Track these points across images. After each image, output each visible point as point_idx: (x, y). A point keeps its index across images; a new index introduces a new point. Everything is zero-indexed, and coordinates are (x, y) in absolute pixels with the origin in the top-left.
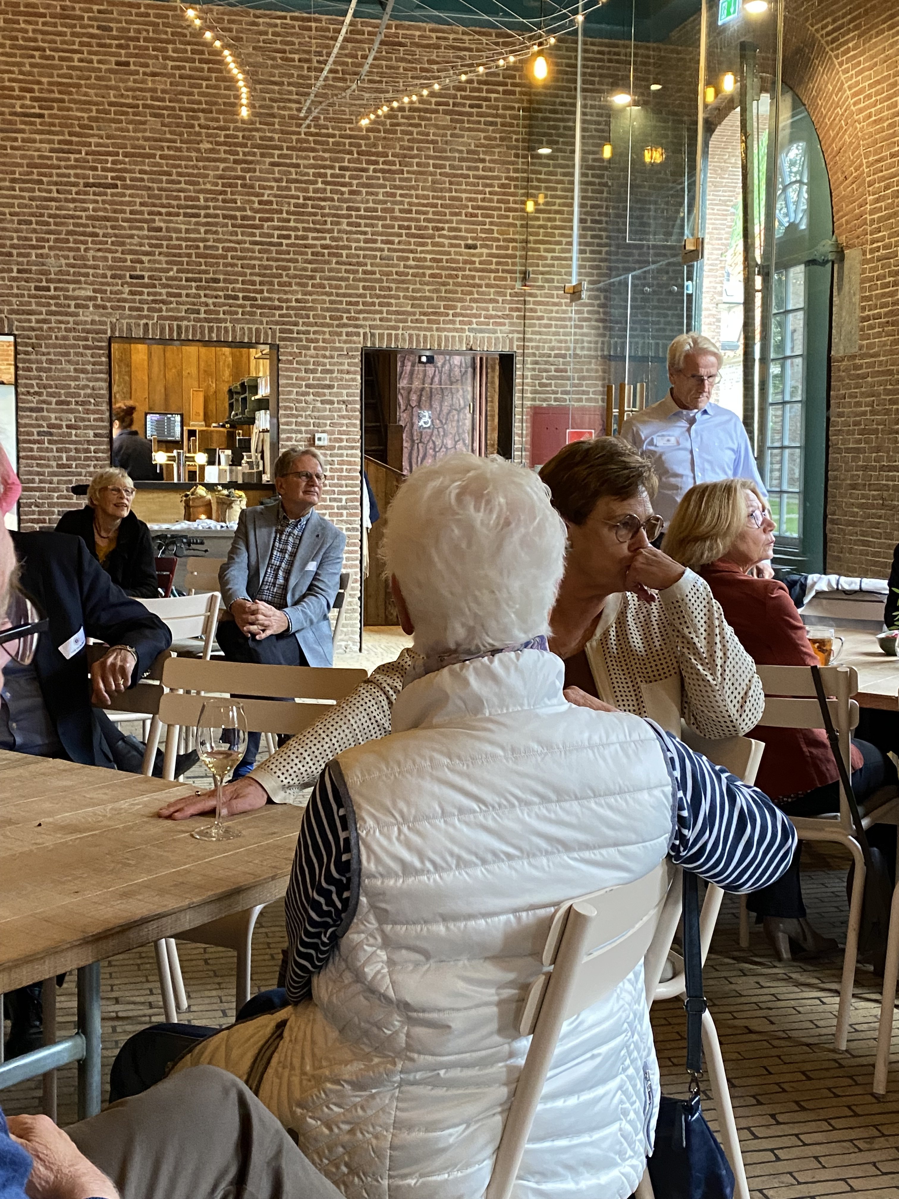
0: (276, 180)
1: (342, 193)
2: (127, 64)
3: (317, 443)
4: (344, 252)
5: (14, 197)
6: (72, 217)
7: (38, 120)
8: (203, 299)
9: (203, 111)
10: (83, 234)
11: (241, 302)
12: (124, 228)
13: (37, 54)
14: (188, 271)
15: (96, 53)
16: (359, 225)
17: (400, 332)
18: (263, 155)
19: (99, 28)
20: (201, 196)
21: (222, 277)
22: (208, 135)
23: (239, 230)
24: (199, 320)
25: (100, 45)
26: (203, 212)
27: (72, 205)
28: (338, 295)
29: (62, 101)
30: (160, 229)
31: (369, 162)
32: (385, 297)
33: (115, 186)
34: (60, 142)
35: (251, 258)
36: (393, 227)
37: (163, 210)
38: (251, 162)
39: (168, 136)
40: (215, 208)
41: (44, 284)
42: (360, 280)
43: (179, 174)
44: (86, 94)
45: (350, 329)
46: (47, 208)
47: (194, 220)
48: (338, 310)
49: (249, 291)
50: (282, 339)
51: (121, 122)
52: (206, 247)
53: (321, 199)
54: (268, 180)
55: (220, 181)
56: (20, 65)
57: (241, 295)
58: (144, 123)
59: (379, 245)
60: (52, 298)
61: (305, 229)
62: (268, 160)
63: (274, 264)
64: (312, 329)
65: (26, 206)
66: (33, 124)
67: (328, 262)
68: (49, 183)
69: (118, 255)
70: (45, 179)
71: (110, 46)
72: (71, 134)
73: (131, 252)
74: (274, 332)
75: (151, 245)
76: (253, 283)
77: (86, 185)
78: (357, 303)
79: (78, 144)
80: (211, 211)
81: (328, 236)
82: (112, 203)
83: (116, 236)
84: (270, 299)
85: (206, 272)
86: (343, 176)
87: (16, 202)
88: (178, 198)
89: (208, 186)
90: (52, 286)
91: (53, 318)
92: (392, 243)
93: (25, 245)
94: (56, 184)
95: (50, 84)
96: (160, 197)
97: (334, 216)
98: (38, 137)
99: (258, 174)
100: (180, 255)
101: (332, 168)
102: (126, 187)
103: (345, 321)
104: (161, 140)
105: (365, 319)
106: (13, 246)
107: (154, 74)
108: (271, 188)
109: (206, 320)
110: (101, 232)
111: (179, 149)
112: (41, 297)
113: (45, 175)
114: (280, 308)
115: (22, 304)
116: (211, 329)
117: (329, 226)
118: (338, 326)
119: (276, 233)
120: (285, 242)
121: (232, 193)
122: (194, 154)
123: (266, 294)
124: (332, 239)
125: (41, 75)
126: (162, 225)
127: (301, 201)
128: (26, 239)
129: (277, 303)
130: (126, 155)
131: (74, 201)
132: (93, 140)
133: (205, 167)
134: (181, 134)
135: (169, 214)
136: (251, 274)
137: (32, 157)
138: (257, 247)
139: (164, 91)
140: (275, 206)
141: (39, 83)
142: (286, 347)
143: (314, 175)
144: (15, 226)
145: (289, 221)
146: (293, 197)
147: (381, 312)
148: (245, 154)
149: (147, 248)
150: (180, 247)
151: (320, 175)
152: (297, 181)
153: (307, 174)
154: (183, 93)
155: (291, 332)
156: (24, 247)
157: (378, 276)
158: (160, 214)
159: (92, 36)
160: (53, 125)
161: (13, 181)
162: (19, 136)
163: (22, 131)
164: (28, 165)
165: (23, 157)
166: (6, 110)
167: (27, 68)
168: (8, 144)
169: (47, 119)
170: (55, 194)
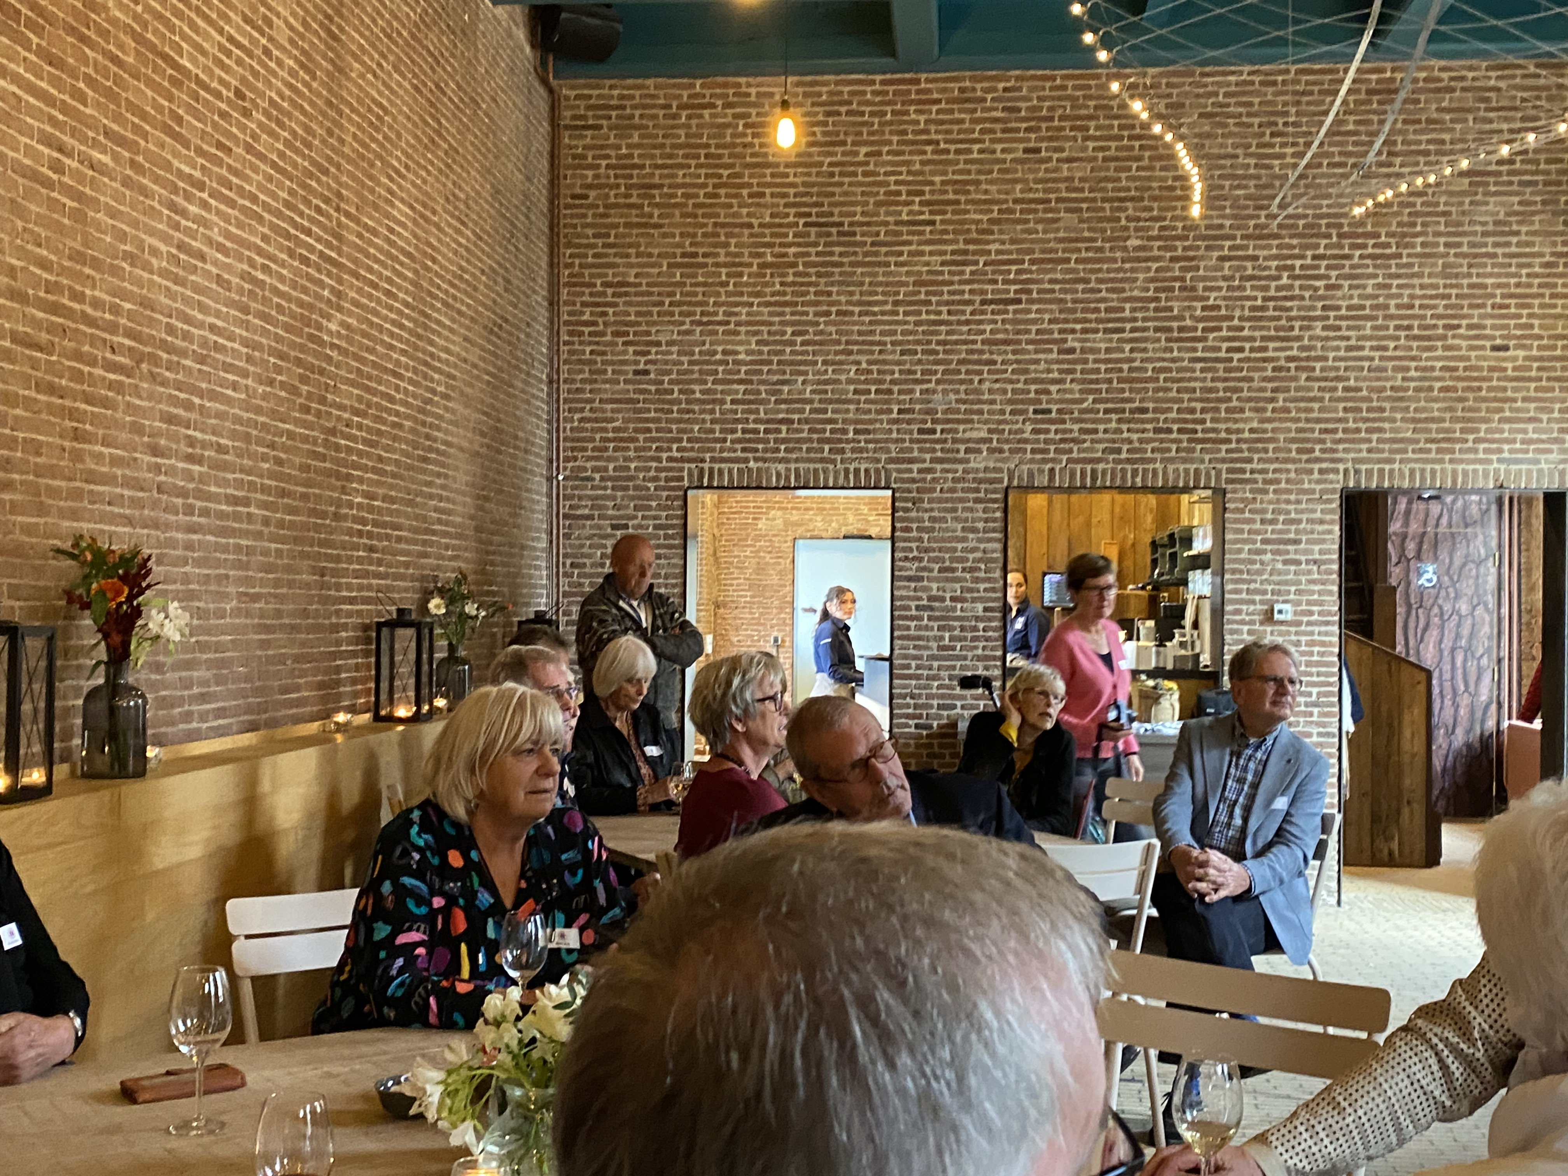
0: (1225, 278)
1: (1316, 289)
2: (1038, 150)
3: (1277, 616)
4: (1318, 365)
5: (897, 323)
6: (965, 342)
7: (928, 229)
8: (1125, 435)
9: (1132, 199)
10: (979, 362)
11: (1174, 435)
12: (1028, 352)
13: (929, 148)
14: (1107, 401)
15: (1000, 141)
16: (1339, 328)
17: (1396, 466)
18: (1208, 248)
19: (1004, 109)
20: (1128, 306)
21: (1151, 405)
22: (1137, 229)
23: (1175, 345)
24: (1120, 461)
25: (1004, 131)
26: (1128, 326)
27: (965, 328)
28: (1308, 420)
29: (957, 202)
30: (1072, 351)
31: (1353, 246)
32: (1374, 420)
33: (1019, 301)
34: (953, 253)
35: (1190, 380)
36: (1387, 328)
37: (1078, 327)
38: (1192, 259)
39: (1086, 234)
40: (1144, 319)
41: (929, 425)
42: (1340, 400)
43: (1099, 281)
44: (986, 192)
45: (1324, 465)
46: (936, 333)
47: (1116, 336)
48: (1307, 440)
49: (1186, 421)
50: (1229, 481)
51: (1027, 221)
52: (1130, 370)
53: (1285, 298)
54: (1215, 279)
55: (1152, 286)
56: (907, 163)
57: (1175, 427)
58: (1057, 220)
59: (1366, 353)
60: (937, 441)
61: (1263, 338)
62: (1216, 254)
63: (1220, 385)
64: (1272, 467)
65: (911, 333)
66: (922, 233)
67: (1295, 379)
68: (938, 303)
69: (1020, 386)
70: (934, 299)
71: (1017, 130)
72: (967, 242)
73: (1035, 381)
74: (1219, 473)
75: (1061, 371)
76: (1193, 411)
77: (983, 302)
78: (1335, 431)
79: (975, 253)
80: (1139, 324)
81: (1296, 345)
82: (1014, 322)
83: (1018, 362)
84: (1214, 430)
85: (1130, 400)
86: (1318, 267)
87: (900, 328)
88: (1097, 310)
89: (1136, 293)
90: (939, 428)
91: (939, 467)
92: (1385, 348)
93: (909, 378)
94: (947, 303)
95: (943, 183)
96: (1074, 311)
97: (1303, 318)
98: (927, 248)
99: (1201, 272)
100: (1097, 381)
101: (1303, 257)
102: (1031, 301)
103: (1317, 454)
104: (1077, 240)
105: (1345, 450)
106: (893, 382)
107: (1069, 160)
108: (1220, 289)
109: (1128, 461)
110: (1000, 359)
111: (1101, 249)
112: (925, 441)
113: (934, 293)
114: (1228, 441)
115: (902, 450)
116: (1135, 472)
117: (1296, 332)
118: (1308, 461)
119: (1225, 345)
120: (1236, 356)
121: (1167, 299)
122: (1118, 254)
123: (1208, 425)
124: (1302, 348)
125: (933, 173)
126: (1077, 345)
127: (1259, 302)
128: (910, 372)
129: (1223, 435)
130: (1032, 262)
131: (967, 322)
132: (993, 247)
133: (1132, 270)
134: (1103, 231)
135: (1085, 331)
136: (1190, 400)
137: (920, 273)
138: (1199, 366)
139: (1081, 180)
140: (1223, 312)
141: (932, 183)
142: (1235, 491)
143: (1278, 268)
144: (897, 357)
145: (1242, 329)
146: (1248, 298)
147: (1369, 441)
148: (1185, 249)
149: (1056, 375)
150: (1098, 371)
151: (1285, 268)
152: (1252, 278)
153: (1268, 268)
154: (1107, 179)
155: (1243, 471)
156: (906, 381)
157: (1365, 393)
158: (1073, 331)
159: (996, 120)
160: (946, 232)
161: (896, 303)
162: (905, 249)
163: (910, 243)
164: (915, 284)
165: (908, 273)
166: (890, 219)
167: (917, 167)
168: (892, 259)
169: (938, 227)
170: (944, 316)
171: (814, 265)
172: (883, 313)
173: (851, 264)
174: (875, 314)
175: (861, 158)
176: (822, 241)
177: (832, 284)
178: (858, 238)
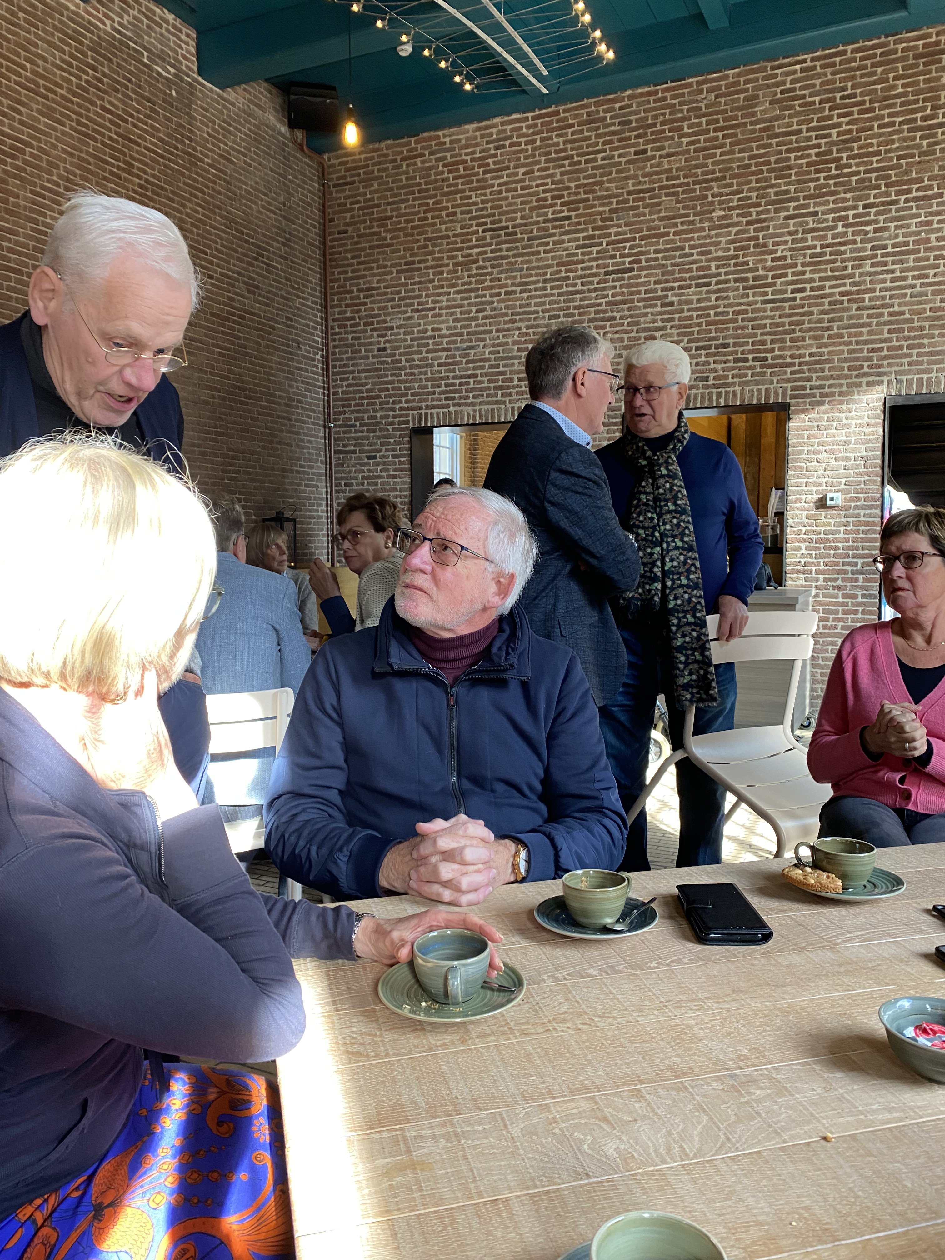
0: (790, 234)
1: (867, 233)
2: (645, 151)
3: (829, 503)
4: (867, 296)
5: (546, 296)
6: (593, 305)
7: (567, 222)
8: (712, 366)
9: (716, 179)
10: (602, 320)
11: (751, 363)
12: (639, 308)
13: (566, 162)
14: (698, 340)
15: (616, 148)
16: (886, 264)
17: (934, 375)
18: (777, 211)
19: (620, 124)
20: (713, 264)
21: (731, 341)
22: (721, 203)
23: (750, 292)
24: (707, 387)
25: (620, 140)
26: (714, 280)
27: (594, 295)
28: (857, 343)
29: (587, 200)
30: (672, 304)
31: (898, 193)
32: (915, 338)
33: (632, 270)
34: (585, 238)
35: (763, 318)
36: (928, 259)
37: (676, 285)
38: (764, 220)
39: (682, 212)
40: (726, 274)
42: (885, 323)
43: (692, 247)
44: (608, 189)
45: (871, 379)
46: (573, 300)
47: (705, 289)
48: (857, 359)
49: (759, 351)
50: (793, 397)
51: (638, 208)
52: (716, 314)
53: (840, 244)
54: (782, 235)
55: (732, 246)
56: (551, 176)
57: (750, 357)
58: (659, 204)
59: (910, 282)
61: (822, 279)
62: (783, 215)
63: (787, 320)
64: (828, 383)
65: (556, 302)
66: (562, 226)
67: (848, 309)
68: (575, 278)
69: (634, 334)
70: (571, 275)
71: (630, 138)
72: (593, 229)
73: (645, 330)
74: (785, 390)
75: (663, 320)
76: (763, 343)
77: (606, 274)
78: (881, 349)
79: (600, 237)
80: (723, 277)
81: (848, 281)
82: (629, 286)
83: (631, 316)
84: (781, 357)
85: (715, 339)
86: (868, 214)
87: (547, 299)
88: (690, 270)
89: (720, 253)
92: (927, 276)
94: (581, 277)
95: (577, 187)
96: (673, 273)
97: (855, 259)
98: (566, 237)
99: (771, 231)
100: (690, 326)
101: (855, 208)
102: (641, 269)
103: (866, 370)
104: (674, 217)
105: (889, 365)
107: (669, 155)
108: (786, 242)
109: (714, 386)
110: (618, 315)
111: (692, 223)
113: (571, 271)
114: (792, 365)
116: (719, 395)
117: (849, 271)
118: (857, 376)
119: (790, 287)
120: (799, 295)
121: (744, 256)
122: (706, 224)
123: (777, 353)
124: (854, 284)
125: (569, 180)
126: (674, 299)
127: (818, 250)
129: (789, 360)
130: (641, 238)
131: (595, 290)
132: (613, 231)
133: (717, 235)
134: (694, 207)
135: (680, 287)
136: (762, 334)
137: (561, 257)
138: (769, 306)
139: (678, 170)
140: (789, 261)
141: (569, 188)
142: (798, 404)
143: (834, 220)
145: (804, 273)
146: (809, 248)
147: (910, 355)
148: (758, 213)
149: (660, 324)
150: (691, 318)
151: (840, 219)
152: (813, 230)
153: (827, 220)
154: (697, 167)
155: (804, 388)
157: (907, 316)
158: (672, 289)
159: (614, 133)
160: (579, 223)
161: (545, 281)
162: (551, 240)
163: (553, 235)
164: (558, 265)
165: (553, 258)
166: (541, 219)
167: (558, 177)
168: (541, 249)
169: (574, 220)
170: (579, 287)
171: (490, 259)
172: (536, 290)
173: (515, 256)
174: (530, 291)
175: (520, 177)
176: (494, 241)
177: (501, 272)
178: (519, 236)
